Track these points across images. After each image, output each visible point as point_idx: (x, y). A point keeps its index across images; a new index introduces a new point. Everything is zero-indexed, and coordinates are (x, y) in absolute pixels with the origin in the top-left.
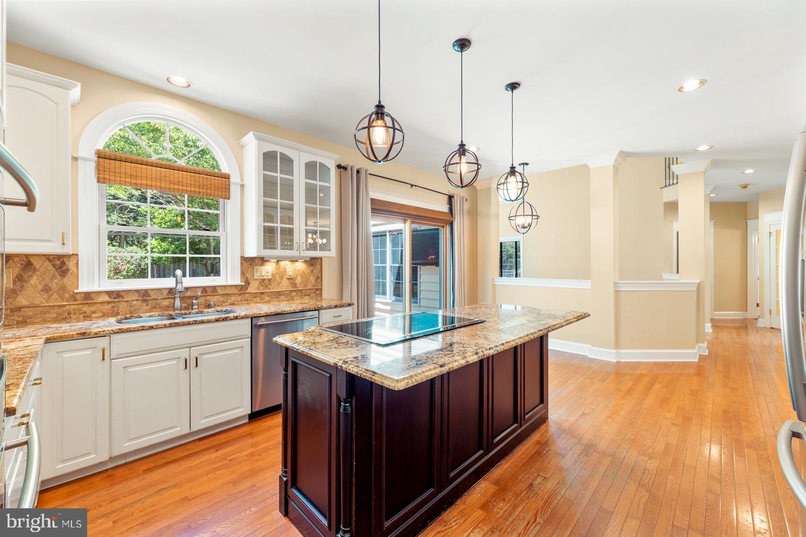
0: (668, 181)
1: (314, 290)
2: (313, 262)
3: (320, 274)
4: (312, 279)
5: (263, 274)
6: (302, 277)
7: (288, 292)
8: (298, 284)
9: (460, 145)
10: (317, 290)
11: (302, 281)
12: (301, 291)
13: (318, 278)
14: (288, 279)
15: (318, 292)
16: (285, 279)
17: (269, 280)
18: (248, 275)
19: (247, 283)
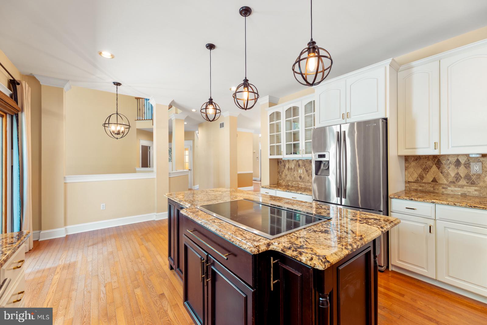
0: (139, 117)
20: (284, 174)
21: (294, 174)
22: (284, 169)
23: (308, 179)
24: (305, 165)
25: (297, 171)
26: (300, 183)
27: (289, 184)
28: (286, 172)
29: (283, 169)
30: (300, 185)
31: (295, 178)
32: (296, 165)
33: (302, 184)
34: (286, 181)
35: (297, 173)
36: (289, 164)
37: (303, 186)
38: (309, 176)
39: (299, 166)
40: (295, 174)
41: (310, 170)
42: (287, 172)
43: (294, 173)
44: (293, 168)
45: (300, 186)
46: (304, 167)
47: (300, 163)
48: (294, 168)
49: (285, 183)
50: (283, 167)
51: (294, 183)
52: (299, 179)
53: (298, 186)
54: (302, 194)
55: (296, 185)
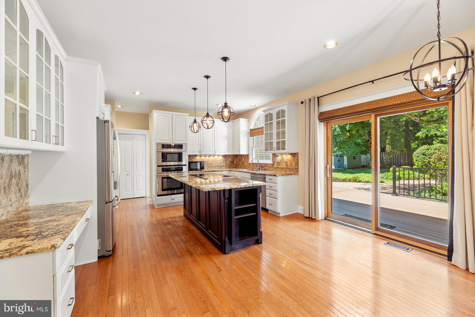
1: (295, 169)
2: (294, 155)
3: (297, 161)
4: (294, 163)
5: (277, 160)
6: (290, 162)
7: (285, 168)
8: (288, 165)
10: (296, 169)
11: (290, 164)
12: (290, 168)
13: (296, 163)
14: (285, 163)
15: (296, 170)
16: (284, 163)
17: (279, 162)
18: (274, 161)
19: (274, 163)
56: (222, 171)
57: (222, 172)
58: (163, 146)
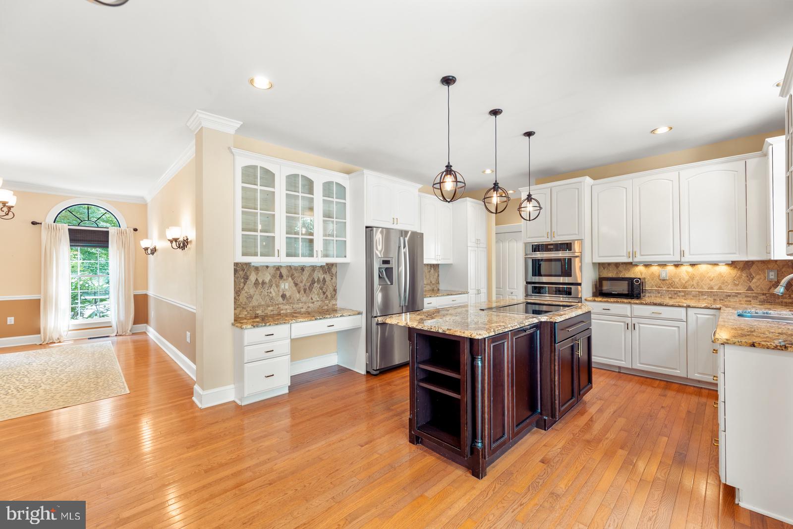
9: (494, 184)
20: (246, 294)
21: (271, 293)
22: (245, 284)
23: (298, 298)
24: (292, 276)
25: (278, 286)
26: (282, 306)
27: (257, 312)
28: (249, 289)
29: (242, 285)
30: (282, 310)
31: (272, 298)
32: (274, 276)
33: (287, 307)
34: (248, 309)
35: (276, 289)
36: (257, 274)
37: (289, 311)
38: (299, 293)
39: (281, 276)
40: (273, 292)
41: (302, 282)
42: (252, 291)
43: (269, 291)
44: (267, 280)
45: (282, 312)
46: (290, 279)
47: (284, 272)
48: (271, 281)
49: (248, 313)
50: (243, 280)
51: (269, 308)
52: (281, 299)
53: (280, 312)
54: (344, 316)
55: (275, 312)
56: (688, 307)
57: (689, 309)
58: (537, 248)
